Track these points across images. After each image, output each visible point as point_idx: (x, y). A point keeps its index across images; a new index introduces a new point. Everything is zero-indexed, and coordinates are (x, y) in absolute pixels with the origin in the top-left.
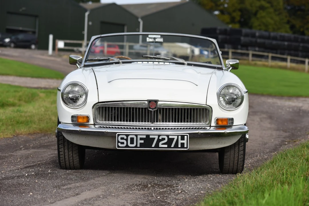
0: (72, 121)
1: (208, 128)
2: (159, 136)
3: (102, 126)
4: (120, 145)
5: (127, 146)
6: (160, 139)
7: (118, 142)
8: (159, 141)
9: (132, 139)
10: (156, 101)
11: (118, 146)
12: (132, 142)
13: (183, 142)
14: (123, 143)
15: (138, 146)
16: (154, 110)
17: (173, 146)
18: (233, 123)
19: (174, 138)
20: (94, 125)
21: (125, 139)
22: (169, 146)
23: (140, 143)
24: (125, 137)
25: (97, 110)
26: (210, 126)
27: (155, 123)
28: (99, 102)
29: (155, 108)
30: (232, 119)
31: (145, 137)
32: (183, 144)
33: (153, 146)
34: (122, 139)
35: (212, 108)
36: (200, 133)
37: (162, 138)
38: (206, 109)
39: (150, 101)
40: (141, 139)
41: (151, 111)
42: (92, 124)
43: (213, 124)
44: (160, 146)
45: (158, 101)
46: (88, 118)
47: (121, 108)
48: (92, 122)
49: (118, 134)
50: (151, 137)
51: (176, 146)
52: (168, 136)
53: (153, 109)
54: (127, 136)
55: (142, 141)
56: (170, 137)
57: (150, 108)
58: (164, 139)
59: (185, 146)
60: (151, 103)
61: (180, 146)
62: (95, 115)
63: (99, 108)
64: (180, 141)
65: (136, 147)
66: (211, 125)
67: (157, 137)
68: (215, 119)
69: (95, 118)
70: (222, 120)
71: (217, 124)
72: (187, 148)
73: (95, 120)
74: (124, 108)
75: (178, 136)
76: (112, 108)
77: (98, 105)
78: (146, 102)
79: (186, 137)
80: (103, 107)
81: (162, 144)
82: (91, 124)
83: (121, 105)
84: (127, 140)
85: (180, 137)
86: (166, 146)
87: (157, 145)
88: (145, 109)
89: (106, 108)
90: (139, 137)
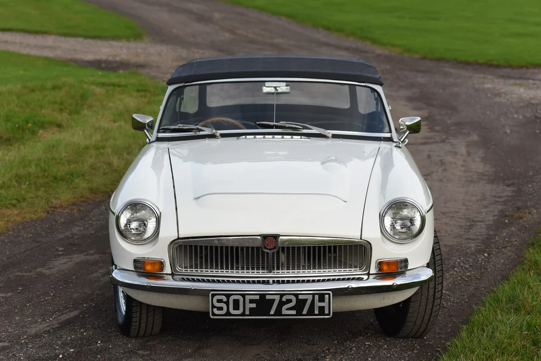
0: (135, 267)
1: (365, 277)
2: (282, 295)
3: (185, 277)
4: (215, 311)
5: (228, 313)
6: (283, 300)
7: (213, 307)
8: (281, 304)
9: (236, 302)
10: (276, 237)
11: (214, 314)
12: (236, 307)
13: (322, 304)
14: (221, 309)
15: (247, 312)
16: (273, 251)
17: (305, 312)
18: (406, 266)
19: (307, 299)
20: (172, 274)
21: (225, 302)
22: (299, 313)
23: (251, 309)
24: (225, 299)
25: (177, 251)
26: (369, 274)
27: (276, 271)
28: (179, 238)
29: (275, 248)
30: (406, 261)
31: (258, 298)
32: (322, 309)
33: (272, 312)
34: (219, 301)
35: (370, 244)
36: (351, 288)
37: (286, 300)
38: (361, 246)
39: (265, 237)
40: (251, 301)
41: (268, 253)
42: (169, 274)
43: (373, 270)
44: (284, 312)
45: (279, 236)
46: (161, 264)
47: (216, 248)
48: (168, 270)
49: (212, 294)
50: (268, 297)
51: (311, 311)
52: (296, 295)
53: (270, 249)
54: (228, 296)
55: (254, 305)
56: (300, 297)
57: (265, 248)
58: (289, 301)
59: (326, 312)
60: (267, 240)
61: (316, 312)
62: (173, 259)
63: (180, 246)
64: (318, 304)
65: (243, 314)
66: (371, 273)
67: (277, 298)
68: (376, 262)
69: (174, 264)
70: (388, 263)
71: (380, 270)
72: (329, 314)
73: (173, 266)
74: (222, 247)
75: (314, 295)
76: (201, 247)
77: (177, 243)
78: (259, 237)
79: (327, 296)
80: (185, 246)
81: (287, 309)
82: (167, 274)
83: (216, 242)
84: (227, 303)
85: (317, 297)
86: (294, 312)
87: (278, 312)
88: (258, 248)
89: (191, 246)
90: (248, 298)
